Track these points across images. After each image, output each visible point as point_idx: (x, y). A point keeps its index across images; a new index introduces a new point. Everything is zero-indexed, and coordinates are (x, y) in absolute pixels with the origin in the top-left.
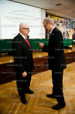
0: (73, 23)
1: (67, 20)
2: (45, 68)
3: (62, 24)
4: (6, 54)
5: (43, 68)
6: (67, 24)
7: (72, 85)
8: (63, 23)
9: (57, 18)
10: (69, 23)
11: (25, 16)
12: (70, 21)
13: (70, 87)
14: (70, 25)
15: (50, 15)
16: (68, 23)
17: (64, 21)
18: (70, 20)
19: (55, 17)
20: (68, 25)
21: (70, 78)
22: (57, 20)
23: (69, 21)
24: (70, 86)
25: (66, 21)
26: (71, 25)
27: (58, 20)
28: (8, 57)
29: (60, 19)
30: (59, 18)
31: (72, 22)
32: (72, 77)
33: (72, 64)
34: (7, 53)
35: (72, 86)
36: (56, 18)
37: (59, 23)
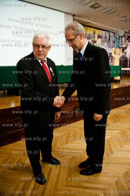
1: (110, 33)
2: (74, 117)
3: (101, 41)
4: (4, 92)
5: (71, 116)
6: (109, 40)
7: (125, 144)
8: (103, 39)
9: (93, 29)
10: (112, 39)
11: (37, 25)
12: (114, 36)
13: (122, 149)
14: (114, 42)
17: (104, 35)
18: (114, 33)
19: (89, 28)
20: (111, 42)
21: (119, 133)
22: (92, 33)
24: (121, 147)
25: (108, 35)
26: (116, 42)
27: (94, 33)
29: (98, 32)
30: (96, 30)
31: (118, 37)
32: (123, 130)
33: (121, 109)
34: (6, 91)
35: (126, 147)
36: (90, 31)
37: (96, 39)
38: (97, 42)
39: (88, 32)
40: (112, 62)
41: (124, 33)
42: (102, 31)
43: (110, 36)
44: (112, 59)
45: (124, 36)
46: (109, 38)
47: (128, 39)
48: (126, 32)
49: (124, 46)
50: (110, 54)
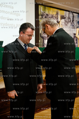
1: (74, 14)
3: (64, 22)
6: (73, 21)
8: (67, 19)
9: (56, 10)
10: (76, 19)
15: (42, 5)
17: (67, 16)
19: (52, 9)
22: (55, 13)
23: (77, 16)
25: (71, 15)
27: (57, 14)
29: (61, 13)
30: (59, 10)
36: (53, 11)
37: (59, 20)
38: (60, 23)
39: (51, 13)
40: (77, 43)
42: (65, 12)
43: (73, 16)
44: (76, 40)
46: (73, 18)
50: (75, 34)
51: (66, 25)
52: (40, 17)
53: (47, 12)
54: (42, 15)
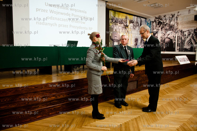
0: (150, 24)
1: (142, 19)
3: (132, 26)
4: (36, 70)
8: (135, 23)
9: (125, 15)
12: (146, 21)
15: (112, 10)
16: (142, 23)
17: (136, 20)
18: (146, 19)
19: (122, 14)
22: (124, 18)
23: (144, 21)
25: (139, 20)
27: (126, 18)
28: (38, 76)
29: (130, 17)
31: (149, 22)
37: (128, 24)
38: (129, 26)
39: (120, 17)
41: (154, 18)
42: (133, 17)
43: (141, 21)
45: (155, 21)
46: (141, 23)
47: (158, 24)
48: (156, 18)
49: (155, 30)
51: (135, 29)
52: (110, 21)
53: (117, 16)
54: (112, 20)
